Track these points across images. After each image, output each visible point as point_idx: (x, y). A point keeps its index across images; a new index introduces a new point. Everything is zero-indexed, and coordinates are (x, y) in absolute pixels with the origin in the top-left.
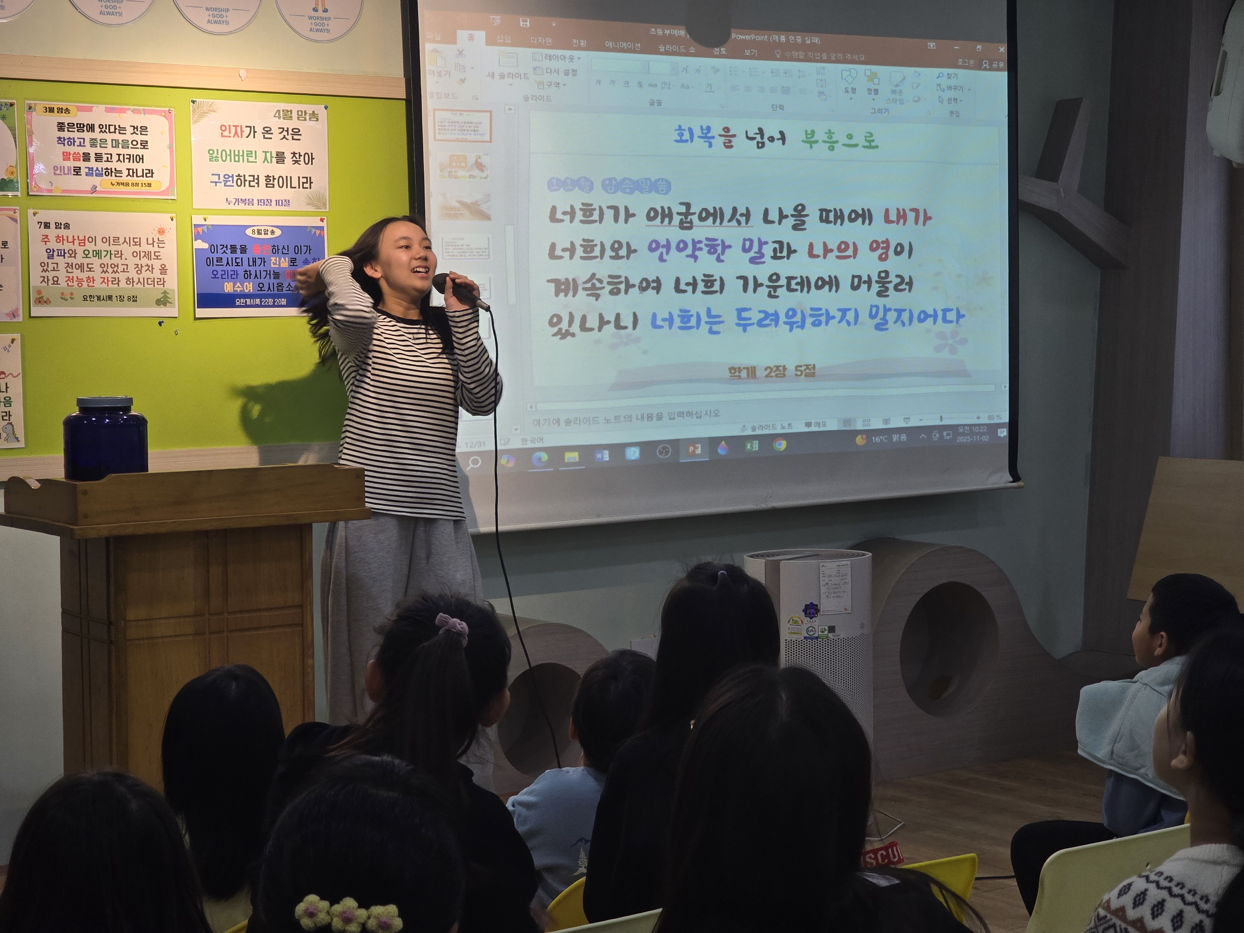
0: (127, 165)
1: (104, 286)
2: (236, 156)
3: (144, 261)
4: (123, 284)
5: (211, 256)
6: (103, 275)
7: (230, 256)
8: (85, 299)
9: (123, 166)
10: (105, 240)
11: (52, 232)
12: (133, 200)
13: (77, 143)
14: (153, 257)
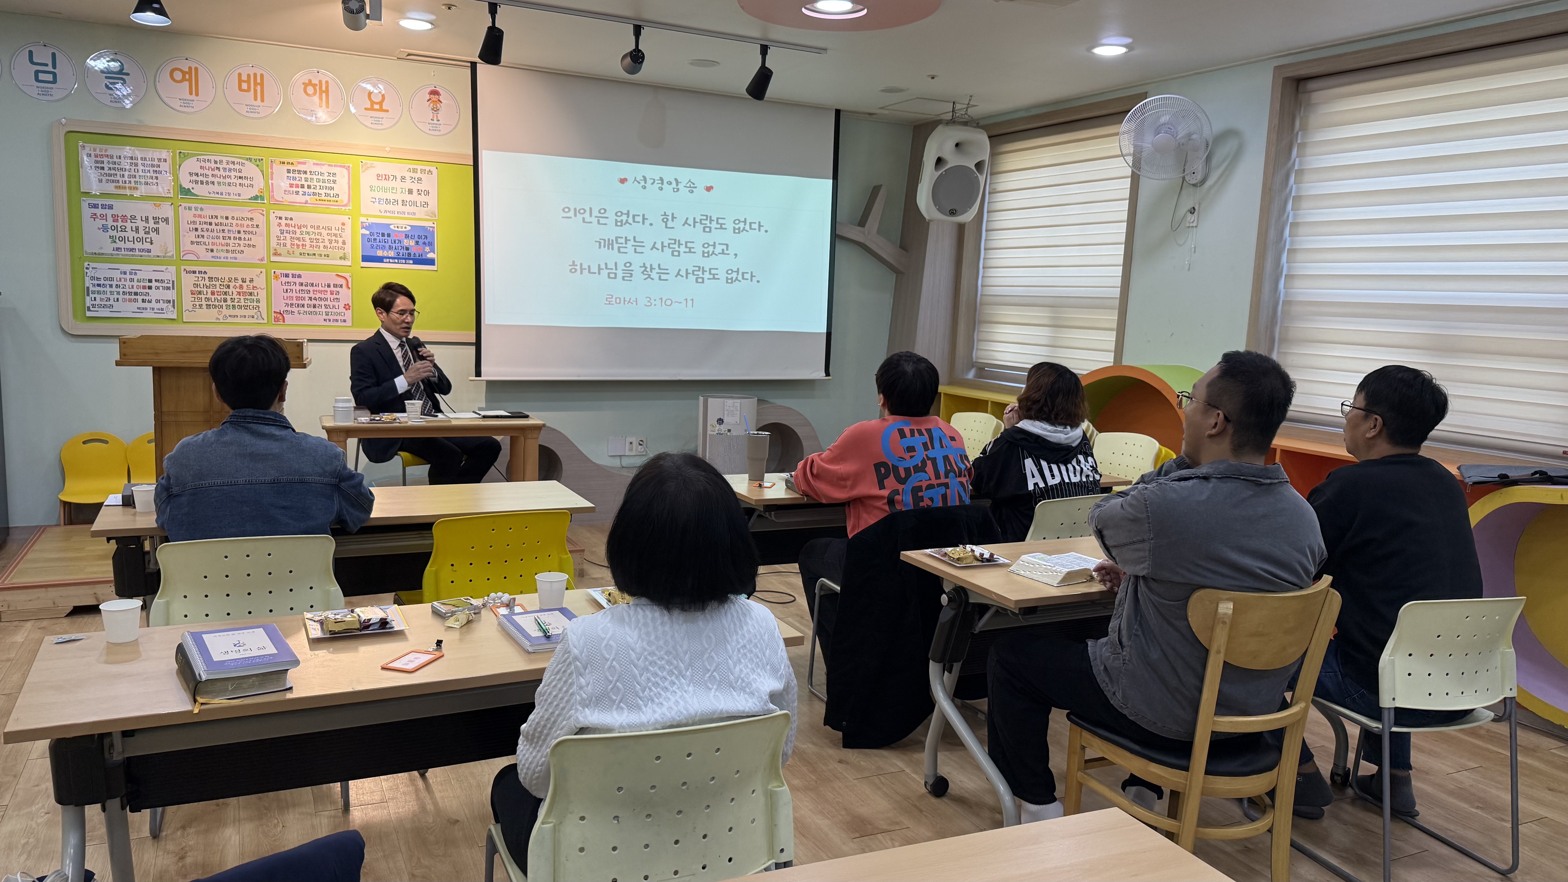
0: (324, 191)
1: (311, 249)
2: (385, 190)
3: (334, 238)
4: (322, 248)
5: (370, 237)
6: (311, 243)
7: (381, 238)
8: (301, 255)
9: (322, 192)
10: (312, 227)
11: (283, 222)
12: (328, 208)
13: (298, 179)
14: (338, 236)
